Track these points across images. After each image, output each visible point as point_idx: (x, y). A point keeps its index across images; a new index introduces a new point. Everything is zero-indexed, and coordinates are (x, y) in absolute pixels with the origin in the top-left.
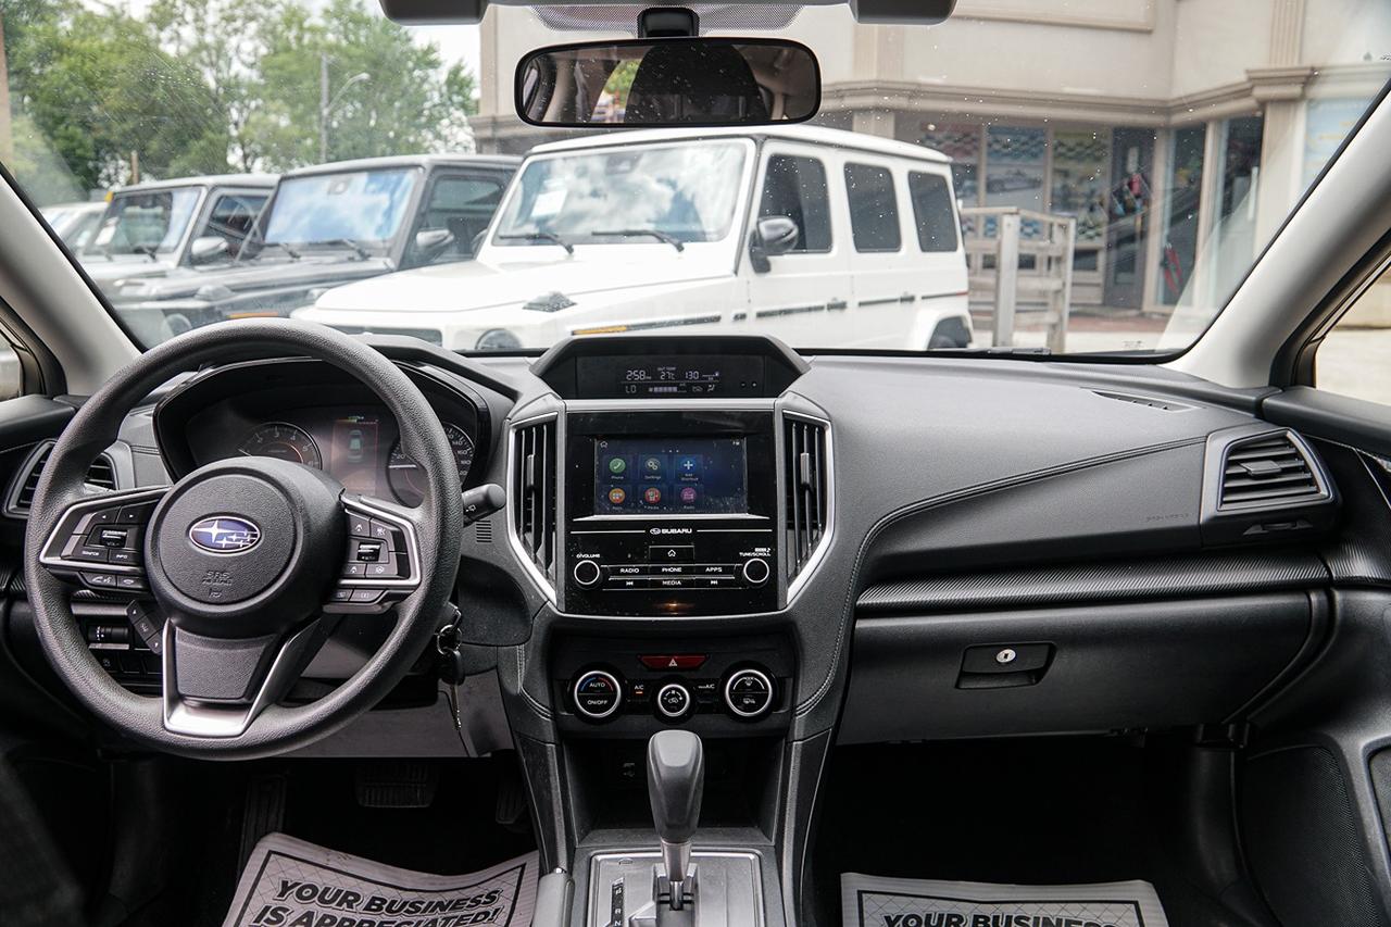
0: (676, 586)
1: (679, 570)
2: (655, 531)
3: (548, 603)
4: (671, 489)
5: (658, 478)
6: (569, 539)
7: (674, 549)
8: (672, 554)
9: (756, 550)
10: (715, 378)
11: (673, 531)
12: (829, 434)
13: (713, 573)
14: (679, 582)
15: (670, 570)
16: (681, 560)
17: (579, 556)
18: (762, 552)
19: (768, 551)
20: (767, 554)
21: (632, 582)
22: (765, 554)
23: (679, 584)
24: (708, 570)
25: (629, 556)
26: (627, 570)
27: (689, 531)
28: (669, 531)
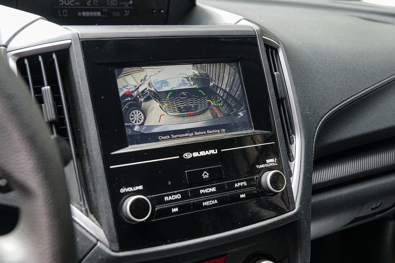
0: (213, 205)
1: (214, 189)
2: (188, 156)
3: (99, 244)
6: (109, 174)
7: (205, 170)
8: (206, 175)
9: (268, 161)
10: (130, 5)
11: (203, 153)
12: (281, 54)
13: (240, 187)
14: (216, 201)
15: (206, 191)
16: (214, 180)
17: (123, 190)
18: (271, 163)
19: (275, 161)
20: (275, 164)
21: (177, 208)
22: (274, 164)
23: (216, 203)
24: (236, 185)
25: (170, 183)
26: (170, 198)
27: (215, 151)
28: (199, 154)
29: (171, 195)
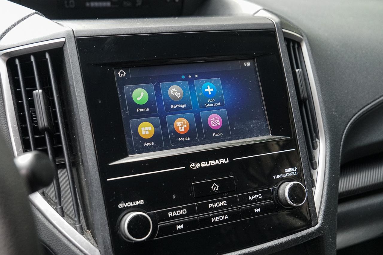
0: (223, 221)
1: (224, 203)
2: (195, 166)
4: (198, 118)
5: (184, 106)
6: (106, 186)
8: (215, 188)
9: (287, 170)
11: (212, 163)
12: (304, 48)
13: (255, 200)
14: (227, 217)
15: (216, 205)
16: (224, 193)
17: (121, 206)
18: (290, 172)
19: (295, 170)
20: (295, 173)
21: (182, 225)
22: (293, 173)
23: (227, 218)
24: (250, 198)
25: (174, 197)
26: (175, 213)
27: (226, 161)
28: (208, 164)
29: (175, 210)
